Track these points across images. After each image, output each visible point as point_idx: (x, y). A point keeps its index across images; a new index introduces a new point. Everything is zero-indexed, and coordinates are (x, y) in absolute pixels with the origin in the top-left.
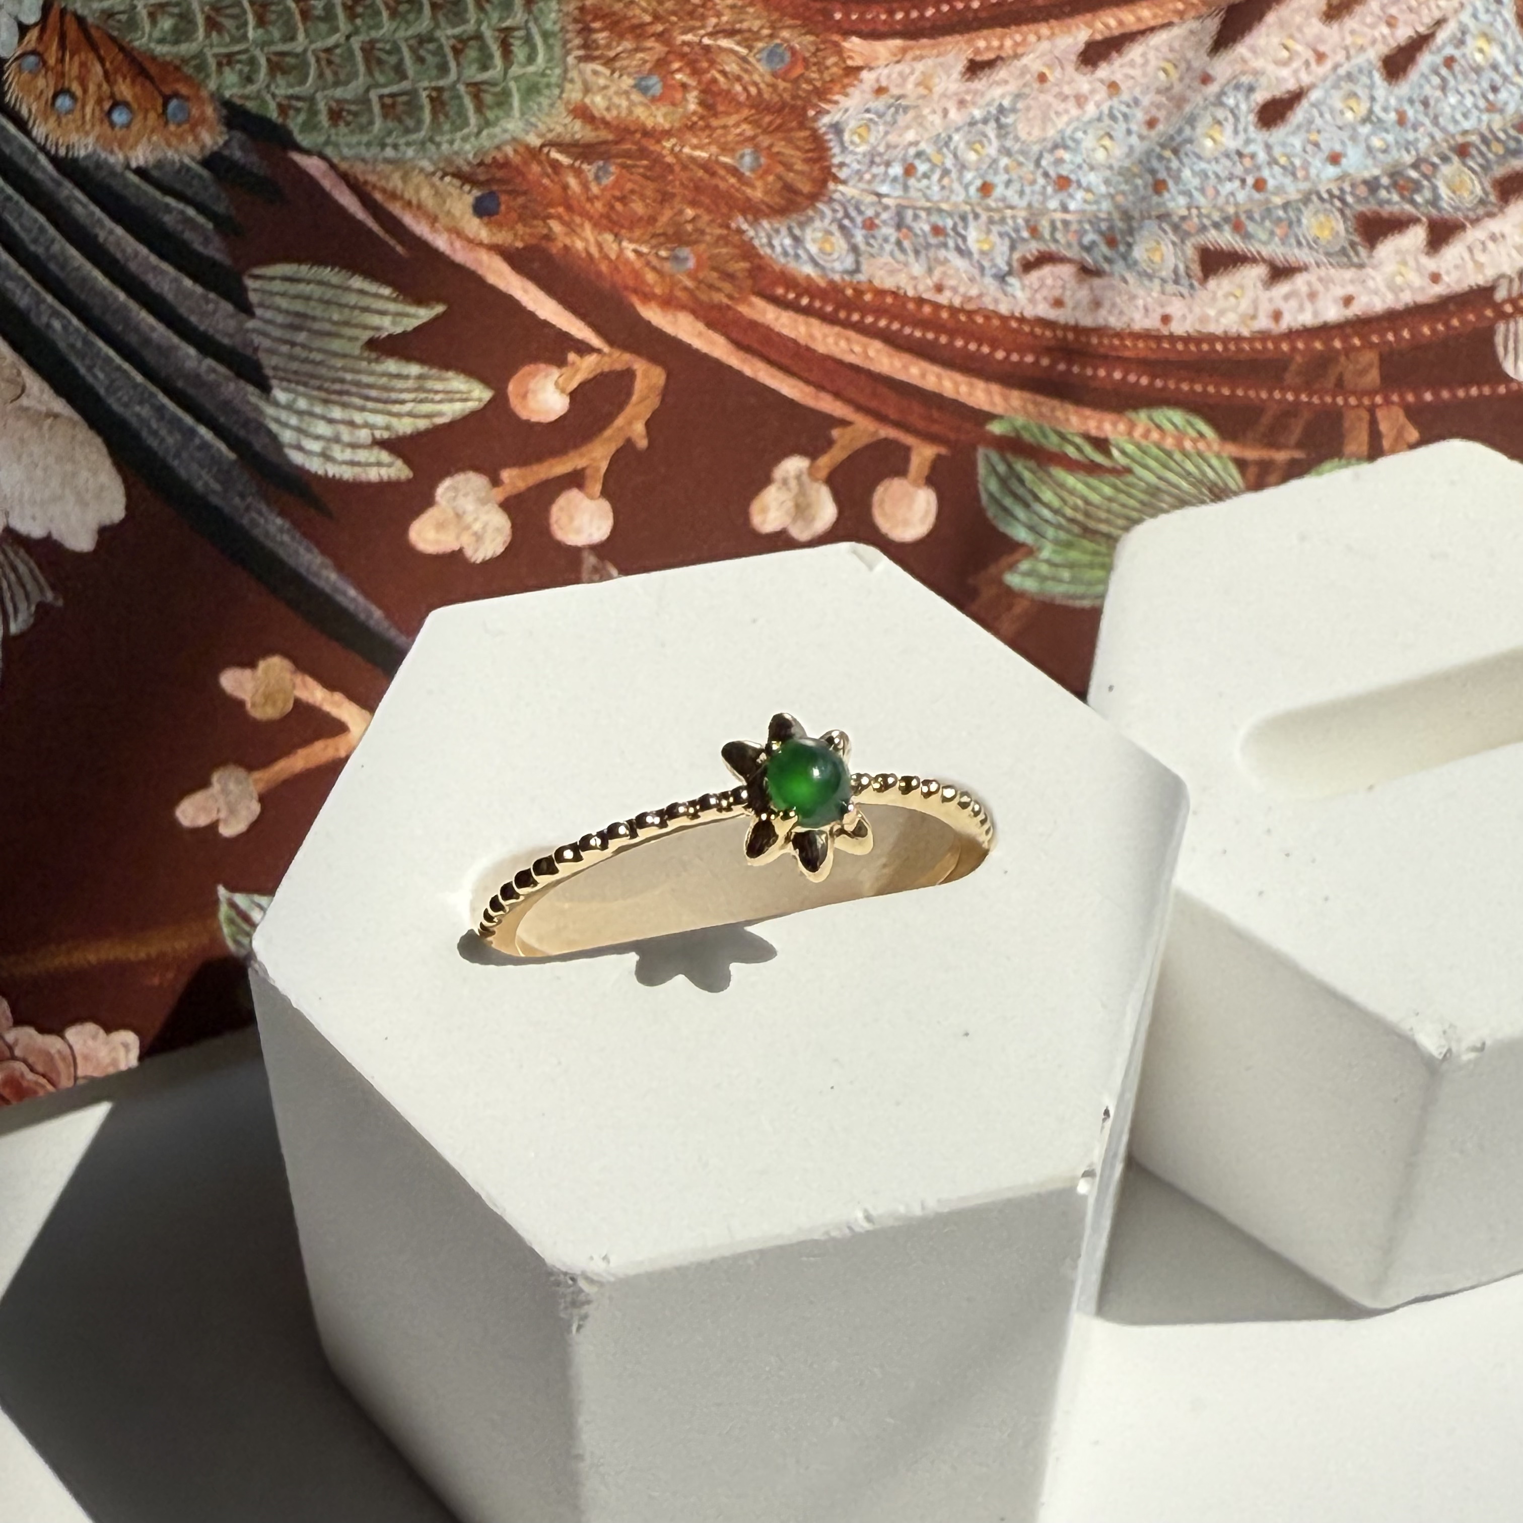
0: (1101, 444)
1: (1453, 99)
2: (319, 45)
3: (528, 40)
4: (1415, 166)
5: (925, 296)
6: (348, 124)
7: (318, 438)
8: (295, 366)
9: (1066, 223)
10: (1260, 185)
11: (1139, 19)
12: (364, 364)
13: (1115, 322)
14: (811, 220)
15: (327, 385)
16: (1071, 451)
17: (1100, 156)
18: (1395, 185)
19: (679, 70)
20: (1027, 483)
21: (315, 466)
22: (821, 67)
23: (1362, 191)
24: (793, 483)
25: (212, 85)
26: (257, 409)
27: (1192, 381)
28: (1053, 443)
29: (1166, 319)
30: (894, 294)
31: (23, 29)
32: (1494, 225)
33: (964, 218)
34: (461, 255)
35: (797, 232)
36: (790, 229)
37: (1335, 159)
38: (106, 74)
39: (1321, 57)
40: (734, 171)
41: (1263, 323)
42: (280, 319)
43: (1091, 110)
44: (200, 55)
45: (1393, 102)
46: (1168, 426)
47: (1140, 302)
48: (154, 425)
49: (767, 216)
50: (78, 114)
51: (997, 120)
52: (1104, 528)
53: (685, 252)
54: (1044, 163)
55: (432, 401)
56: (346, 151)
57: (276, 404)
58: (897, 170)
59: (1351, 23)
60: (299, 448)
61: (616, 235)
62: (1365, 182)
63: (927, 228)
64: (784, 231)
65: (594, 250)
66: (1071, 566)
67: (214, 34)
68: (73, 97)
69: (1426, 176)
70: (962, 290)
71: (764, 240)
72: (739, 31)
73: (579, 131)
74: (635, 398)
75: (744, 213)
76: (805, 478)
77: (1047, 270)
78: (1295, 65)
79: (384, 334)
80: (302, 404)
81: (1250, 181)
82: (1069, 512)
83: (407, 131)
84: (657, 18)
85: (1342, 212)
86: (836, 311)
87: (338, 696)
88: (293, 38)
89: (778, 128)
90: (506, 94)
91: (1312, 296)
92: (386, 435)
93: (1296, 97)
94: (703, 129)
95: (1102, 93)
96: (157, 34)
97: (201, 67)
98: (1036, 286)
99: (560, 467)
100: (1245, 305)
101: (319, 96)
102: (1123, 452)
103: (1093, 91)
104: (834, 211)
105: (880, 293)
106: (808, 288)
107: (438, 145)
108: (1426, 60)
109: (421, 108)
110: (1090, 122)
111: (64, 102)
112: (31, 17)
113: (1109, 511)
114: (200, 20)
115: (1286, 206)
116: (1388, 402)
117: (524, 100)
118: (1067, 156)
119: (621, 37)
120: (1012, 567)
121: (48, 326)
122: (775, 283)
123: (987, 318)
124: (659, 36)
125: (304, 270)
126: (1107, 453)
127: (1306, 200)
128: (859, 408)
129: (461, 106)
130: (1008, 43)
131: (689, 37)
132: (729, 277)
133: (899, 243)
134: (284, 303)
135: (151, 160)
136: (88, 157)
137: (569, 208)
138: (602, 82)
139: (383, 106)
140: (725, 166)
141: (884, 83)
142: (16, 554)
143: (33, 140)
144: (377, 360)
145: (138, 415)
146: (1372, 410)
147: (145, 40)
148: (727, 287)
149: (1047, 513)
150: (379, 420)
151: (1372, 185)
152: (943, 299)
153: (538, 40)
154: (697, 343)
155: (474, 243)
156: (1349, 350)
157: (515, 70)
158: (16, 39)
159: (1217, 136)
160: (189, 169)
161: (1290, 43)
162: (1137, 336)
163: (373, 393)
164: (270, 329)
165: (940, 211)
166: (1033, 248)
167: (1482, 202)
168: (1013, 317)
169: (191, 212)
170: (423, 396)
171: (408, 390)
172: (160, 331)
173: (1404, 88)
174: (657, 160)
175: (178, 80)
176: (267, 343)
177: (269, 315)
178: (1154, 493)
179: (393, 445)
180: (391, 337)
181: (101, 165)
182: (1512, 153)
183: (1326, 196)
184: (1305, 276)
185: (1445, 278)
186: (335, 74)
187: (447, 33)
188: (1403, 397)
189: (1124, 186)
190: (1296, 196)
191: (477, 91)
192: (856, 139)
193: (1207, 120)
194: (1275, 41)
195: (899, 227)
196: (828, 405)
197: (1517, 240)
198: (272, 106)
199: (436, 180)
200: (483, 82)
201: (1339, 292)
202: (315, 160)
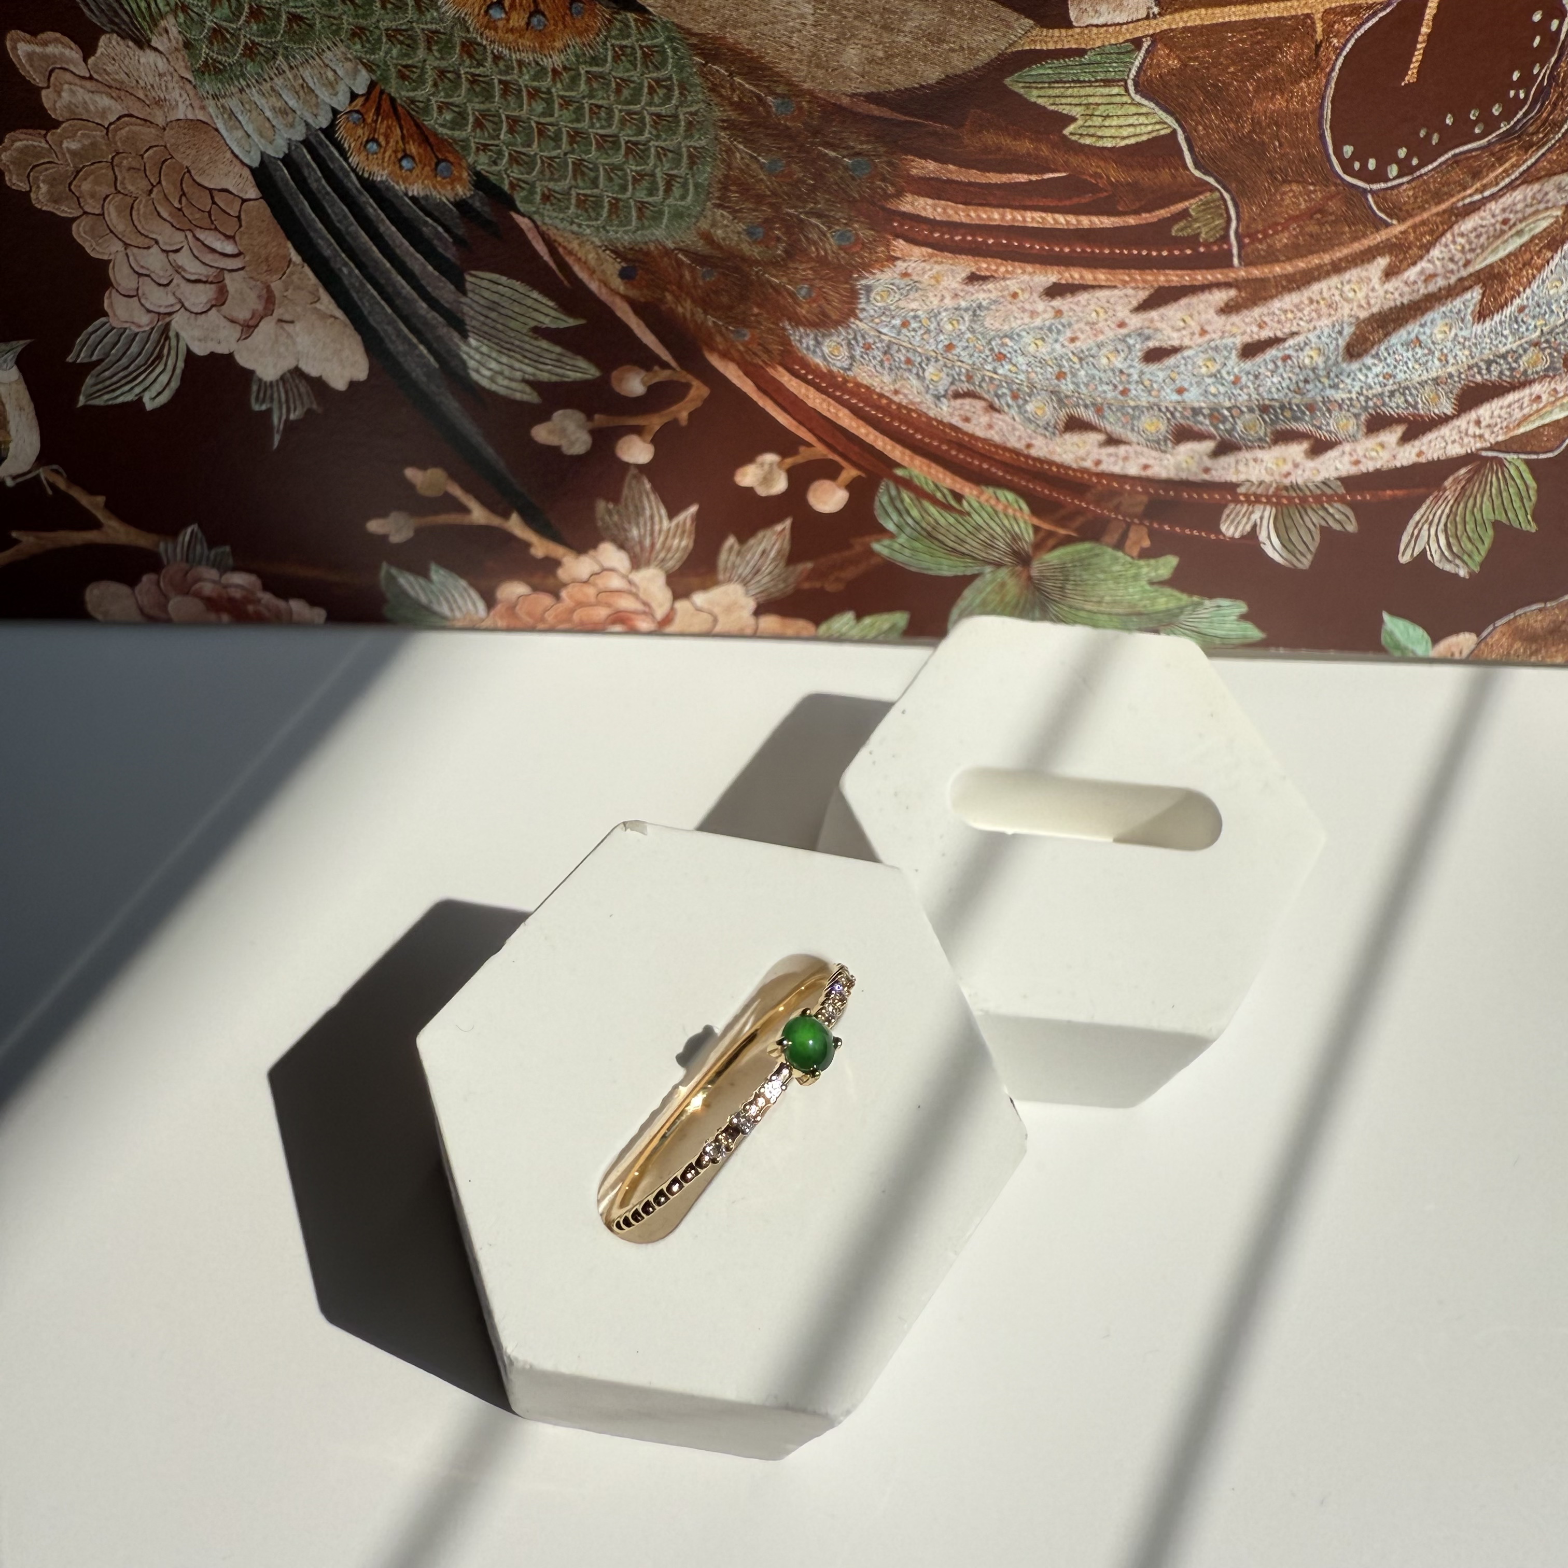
0: (958, 497)
1: (1275, 380)
2: (546, 154)
3: (685, 185)
4: (1229, 409)
5: (886, 393)
6: (552, 204)
7: (490, 369)
8: (486, 328)
9: (991, 379)
10: (1125, 392)
11: (1095, 279)
12: (528, 339)
14: (831, 335)
15: (503, 344)
16: (939, 496)
17: (1032, 349)
18: (1211, 416)
19: (779, 229)
20: (905, 504)
21: (485, 383)
22: (872, 251)
23: (1188, 413)
24: (766, 467)
25: (471, 160)
26: (457, 345)
27: (1028, 481)
28: (930, 488)
29: (1029, 446)
30: (868, 388)
31: (354, 96)
32: (1259, 454)
33: (928, 359)
34: (604, 296)
35: (820, 339)
36: (816, 336)
37: (1180, 391)
38: (403, 137)
39: (1203, 332)
40: (792, 295)
41: (1088, 464)
42: (482, 302)
43: (1038, 322)
44: (466, 140)
45: (1236, 370)
46: (1002, 499)
47: (1017, 433)
48: (394, 338)
49: (804, 325)
50: (380, 156)
51: (975, 311)
52: (939, 536)
53: (745, 331)
54: (993, 343)
55: (564, 369)
56: (547, 220)
57: (469, 346)
58: (897, 322)
59: (1235, 318)
60: (478, 371)
61: (705, 311)
62: (1193, 409)
63: (903, 359)
64: (812, 336)
65: (688, 315)
66: (913, 549)
67: (478, 130)
68: (379, 145)
69: (1232, 416)
70: (910, 397)
71: (798, 338)
72: (827, 216)
73: (700, 246)
74: (687, 399)
75: (790, 319)
76: (775, 465)
77: (967, 401)
78: (1184, 332)
79: (544, 326)
81: (1121, 388)
82: (924, 525)
83: (590, 218)
84: (775, 193)
85: (1168, 419)
86: (828, 387)
87: (468, 495)
88: (529, 146)
89: (830, 279)
90: (661, 213)
91: (1126, 459)
92: (531, 378)
93: (1175, 350)
94: (781, 266)
95: (1051, 314)
96: (440, 121)
97: (466, 148)
98: (957, 407)
99: (630, 421)
100: (1082, 452)
101: (538, 184)
102: (970, 505)
103: (1045, 311)
104: (848, 334)
105: (858, 385)
106: (816, 371)
107: (608, 232)
108: (1272, 353)
109: (602, 207)
110: (1034, 328)
111: (373, 146)
112: (361, 90)
113: (947, 529)
114: (471, 119)
115: (1135, 408)
116: (1141, 524)
117: (671, 220)
118: (1010, 343)
119: (747, 200)
120: (878, 541)
121: (340, 269)
122: (795, 363)
123: (919, 415)
124: (771, 205)
125: (504, 279)
126: (960, 503)
127: (1150, 408)
128: (820, 439)
129: (630, 213)
130: (1003, 269)
131: (791, 211)
132: (767, 351)
133: (881, 362)
134: (487, 294)
135: (422, 194)
136: (381, 182)
137: (680, 287)
138: (725, 222)
139: (578, 200)
140: (787, 290)
141: (910, 271)
142: (300, 382)
143: (349, 164)
144: (536, 339)
145: (385, 330)
146: (1129, 525)
147: (432, 122)
148: (764, 356)
149: (910, 521)
150: (530, 370)
151: (1196, 411)
152: (896, 399)
153: (691, 187)
154: (736, 381)
155: (615, 292)
156: (1132, 492)
157: (670, 201)
158: (348, 102)
159: (1112, 359)
160: (445, 204)
161: (1188, 319)
162: (1007, 449)
163: (529, 355)
164: (474, 305)
165: (915, 351)
166: (966, 387)
167: (1260, 439)
168: (936, 420)
169: (440, 229)
171: (552, 359)
172: (407, 289)
173: (1248, 365)
174: (745, 276)
175: (449, 152)
176: (472, 313)
177: (476, 298)
178: (978, 528)
179: (535, 385)
180: (548, 329)
181: (389, 188)
182: (1296, 419)
183: (1164, 409)
184: (1127, 447)
185: (1214, 472)
186: (552, 173)
187: (632, 168)
188: (1151, 524)
189: (1038, 369)
190: (1145, 404)
191: (642, 207)
192: (878, 298)
193: (1111, 348)
194: (1179, 315)
195: (885, 353)
196: (803, 433)
197: (1270, 465)
198: (506, 182)
199: (600, 251)
200: (647, 203)
201: (1143, 461)
202: (526, 220)
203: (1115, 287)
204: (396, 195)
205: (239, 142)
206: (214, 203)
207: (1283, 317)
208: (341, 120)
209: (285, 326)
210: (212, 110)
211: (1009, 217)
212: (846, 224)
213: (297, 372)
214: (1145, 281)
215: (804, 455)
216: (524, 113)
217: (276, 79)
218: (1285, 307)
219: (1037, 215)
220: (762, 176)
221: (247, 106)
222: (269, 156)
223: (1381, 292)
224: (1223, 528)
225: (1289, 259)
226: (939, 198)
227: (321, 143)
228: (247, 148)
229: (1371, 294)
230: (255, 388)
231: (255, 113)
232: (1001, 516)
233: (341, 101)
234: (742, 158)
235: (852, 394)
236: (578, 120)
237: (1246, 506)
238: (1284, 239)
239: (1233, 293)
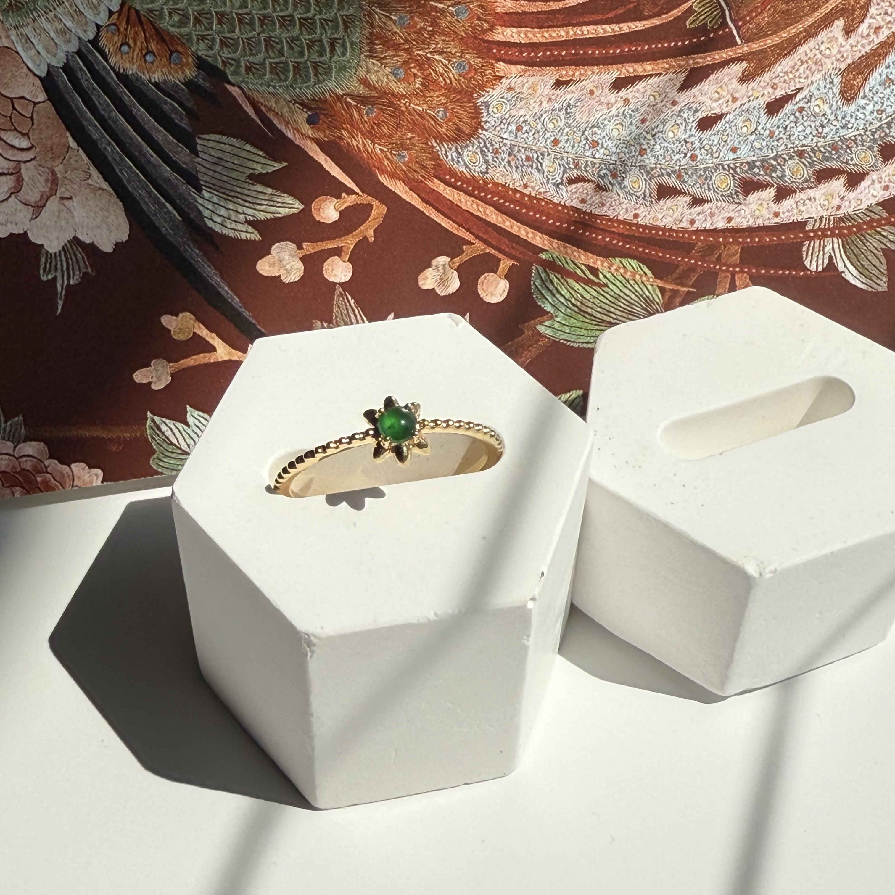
0: (594, 271)
1: (800, 128)
2: (245, 36)
3: (344, 46)
4: (775, 158)
5: (518, 189)
6: (253, 74)
7: (220, 216)
8: (214, 181)
9: (593, 164)
10: (693, 158)
11: (645, 70)
12: (246, 185)
13: (611, 214)
14: (467, 146)
15: (227, 192)
16: (579, 272)
17: (615, 133)
18: (763, 167)
19: (414, 67)
20: (555, 284)
21: (218, 228)
22: (483, 74)
23: (745, 168)
24: (441, 268)
25: (194, 49)
26: (194, 198)
27: (644, 248)
28: (570, 267)
29: (636, 216)
30: (504, 186)
31: (111, 13)
32: (811, 193)
33: (543, 155)
34: (298, 141)
35: (460, 151)
36: (456, 148)
37: (734, 150)
38: (146, 38)
39: (735, 100)
40: (434, 118)
41: (685, 224)
42: (210, 159)
43: (614, 111)
44: (190, 34)
45: (768, 125)
46: (629, 267)
48: (147, 200)
49: (446, 141)
50: (131, 55)
51: (566, 109)
52: (590, 311)
53: (405, 153)
54: (586, 133)
55: (276, 206)
56: (251, 86)
57: (204, 198)
58: (513, 127)
59: (753, 85)
60: (211, 219)
61: (372, 141)
62: (747, 163)
63: (524, 157)
64: (454, 149)
65: (361, 147)
66: (571, 326)
67: (197, 26)
68: (130, 47)
69: (779, 164)
70: (537, 188)
71: (444, 152)
72: (446, 52)
73: (362, 90)
74: (371, 218)
75: (435, 138)
76: (447, 266)
77: (580, 184)
78: (721, 102)
79: (257, 172)
80: (215, 199)
81: (689, 155)
82: (573, 301)
83: (281, 80)
84: (406, 41)
85: (733, 176)
86: (473, 190)
87: (213, 335)
88: (233, 32)
89: (458, 100)
90: (330, 68)
91: (712, 215)
92: (252, 219)
93: (719, 117)
94: (422, 96)
95: (621, 102)
96: (171, 22)
97: (190, 40)
98: (574, 191)
99: (331, 245)
100: (677, 214)
101: (241, 59)
102: (605, 277)
103: (616, 101)
104: (480, 143)
105: (496, 185)
106: (461, 177)
107: (294, 89)
108: (789, 108)
109: (288, 71)
110: (612, 116)
111: (125, 48)
112: (115, 8)
113: (593, 303)
114: (192, 18)
115: (705, 169)
116: (742, 272)
117: (337, 72)
118: (598, 131)
119: (389, 49)
120: (541, 323)
121: (105, 148)
122: (445, 174)
123: (547, 203)
124: (406, 50)
125: (224, 139)
126: (597, 276)
127: (716, 168)
128: (477, 237)
129: (308, 72)
130: (577, 73)
131: (421, 52)
132: (424, 167)
133: (509, 162)
134: (213, 153)
135: (161, 79)
136: (133, 74)
137: (352, 126)
138: (376, 68)
139: (271, 67)
140: (430, 115)
141: (513, 85)
142: (77, 250)
143: (109, 64)
145: (140, 195)
146: (733, 275)
147: (166, 24)
148: (423, 172)
149: (562, 300)
150: (250, 211)
151: (751, 165)
152: (527, 192)
153: (348, 45)
154: (404, 196)
155: (305, 136)
156: (726, 244)
157: (335, 58)
158: (107, 18)
159: (676, 131)
160: (178, 85)
161: (719, 90)
162: (620, 222)
163: (249, 199)
164: (205, 163)
165: (531, 150)
166: (575, 173)
167: (806, 181)
168: (560, 204)
169: (176, 105)
170: (272, 203)
171: (265, 200)
172: (155, 158)
173: (775, 120)
174: (397, 108)
175: (178, 44)
176: (203, 170)
177: (205, 157)
178: (618, 298)
179: (255, 224)
180: (260, 174)
181: (138, 79)
182: (828, 159)
183: (726, 167)
184: (710, 205)
185: (781, 215)
186: (251, 50)
187: (306, 37)
188: (750, 270)
189: (624, 149)
190: (711, 165)
191: (316, 65)
192: (495, 110)
193: (673, 123)
194: (713, 89)
195: (510, 155)
196: (462, 233)
197: (822, 202)
198: (220, 62)
199: (291, 104)
200: (320, 62)
201: (727, 215)
202: (237, 89)
203: (661, 74)
204: (144, 84)
205: (31, 58)
206: (14, 109)
207: (786, 77)
208: (103, 33)
209: (65, 202)
210: (13, 38)
211: (571, 33)
212: (461, 57)
213: (76, 241)
214: (680, 66)
215: (468, 253)
216: (228, 9)
217: (58, 8)
218: (785, 70)
219: (590, 28)
220: (395, 30)
221: (38, 31)
222: (53, 66)
223: (848, 47)
224: (807, 263)
225: (775, 33)
226: (521, 27)
227: (89, 51)
228: (38, 63)
229: (842, 49)
230: (43, 260)
231: (43, 36)
232: (632, 282)
233: (103, 19)
234: (380, 19)
235: (494, 194)
236: (265, 8)
237: (818, 242)
238: (765, 19)
239: (744, 64)
